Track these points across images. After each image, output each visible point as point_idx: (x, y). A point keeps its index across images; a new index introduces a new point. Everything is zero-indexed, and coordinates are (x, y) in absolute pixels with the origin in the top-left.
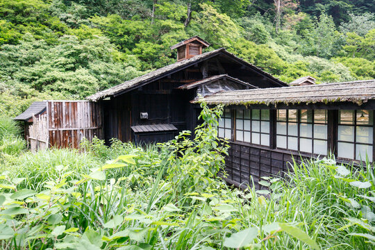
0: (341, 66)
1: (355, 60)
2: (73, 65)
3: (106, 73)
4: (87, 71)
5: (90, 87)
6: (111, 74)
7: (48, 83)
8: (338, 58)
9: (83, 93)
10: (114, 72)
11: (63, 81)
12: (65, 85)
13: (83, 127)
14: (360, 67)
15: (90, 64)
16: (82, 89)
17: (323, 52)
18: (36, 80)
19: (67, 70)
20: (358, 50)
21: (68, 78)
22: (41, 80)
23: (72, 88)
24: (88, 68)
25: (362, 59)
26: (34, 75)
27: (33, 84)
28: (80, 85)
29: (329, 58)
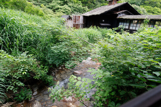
0: (143, 9)
1: (148, 7)
2: (62, 4)
3: (73, 7)
4: (67, 6)
5: (69, 11)
6: (74, 7)
7: (57, 9)
8: (142, 6)
9: (67, 13)
10: (76, 7)
11: (61, 9)
12: (62, 10)
13: (81, 23)
14: (149, 9)
15: (68, 3)
16: (67, 12)
17: (137, 3)
18: (53, 8)
19: (61, 5)
20: (149, 3)
21: (62, 8)
22: (55, 8)
23: (64, 11)
24: (67, 5)
25: (150, 7)
26: (52, 6)
27: (53, 9)
28: (66, 10)
29: (139, 5)
